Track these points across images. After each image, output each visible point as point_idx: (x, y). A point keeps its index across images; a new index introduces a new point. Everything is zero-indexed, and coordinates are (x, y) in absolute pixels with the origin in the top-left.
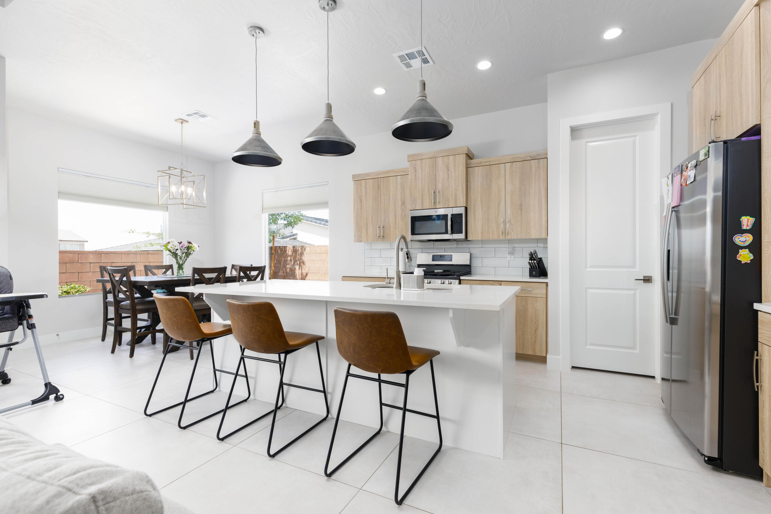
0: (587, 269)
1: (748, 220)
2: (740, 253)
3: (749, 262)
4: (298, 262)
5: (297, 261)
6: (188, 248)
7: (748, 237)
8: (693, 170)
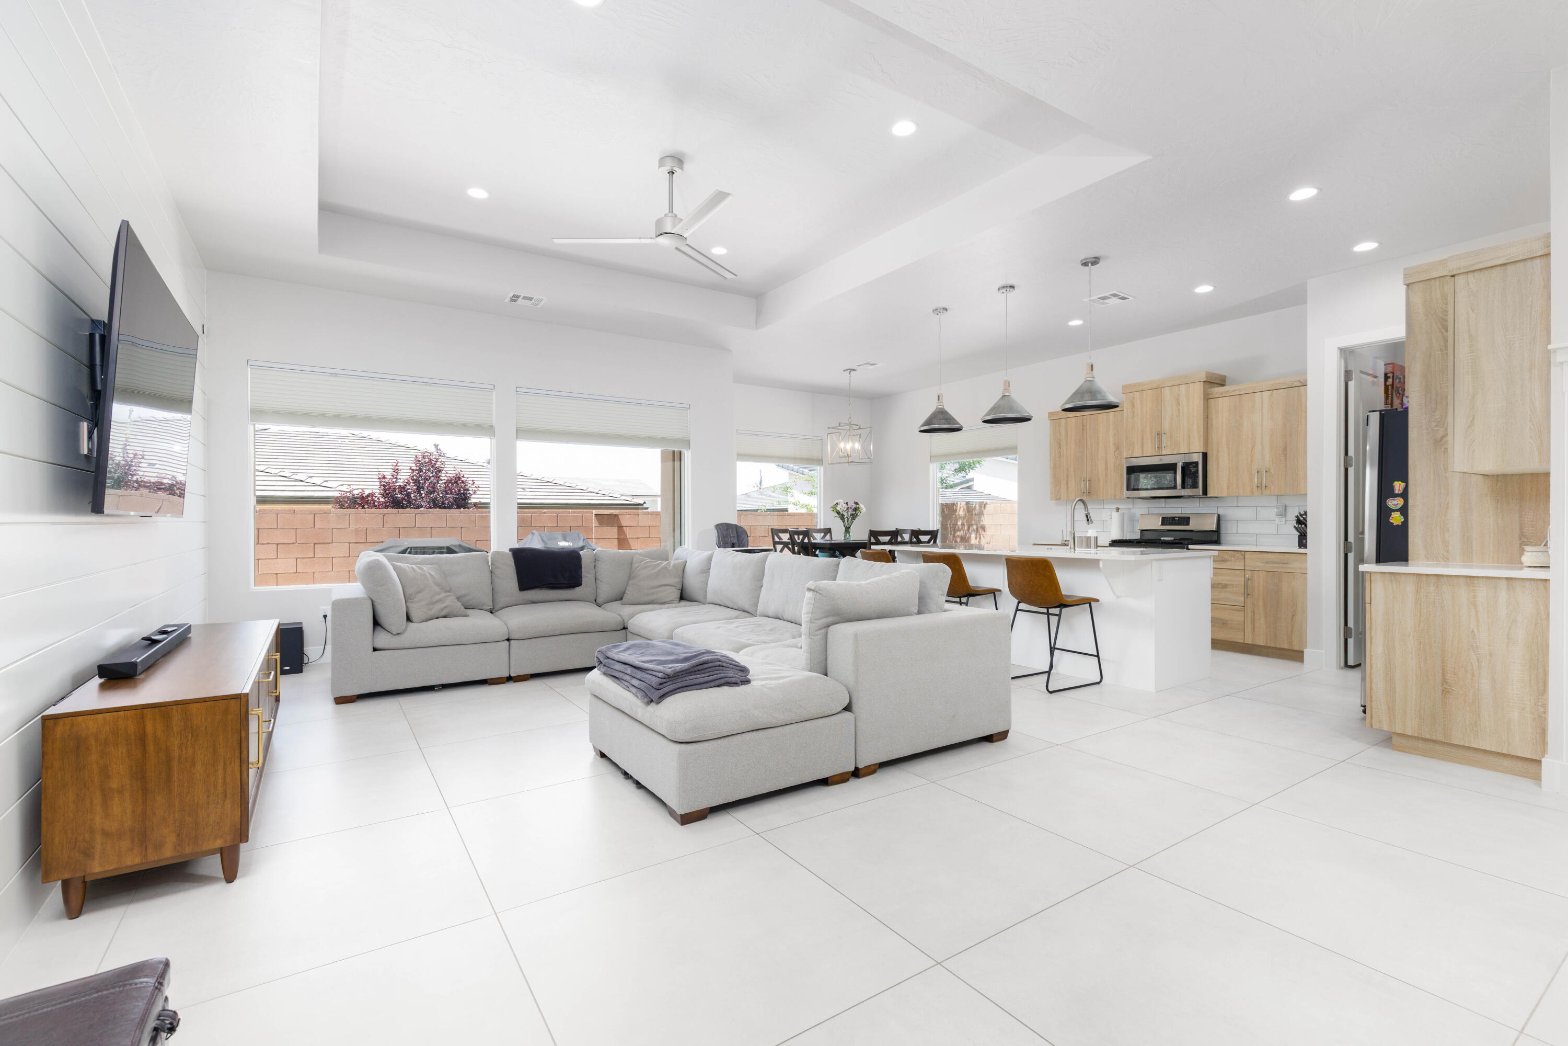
1: (1400, 485)
2: (1392, 516)
3: (1400, 524)
4: (975, 527)
5: (972, 525)
6: (856, 509)
7: (1400, 501)
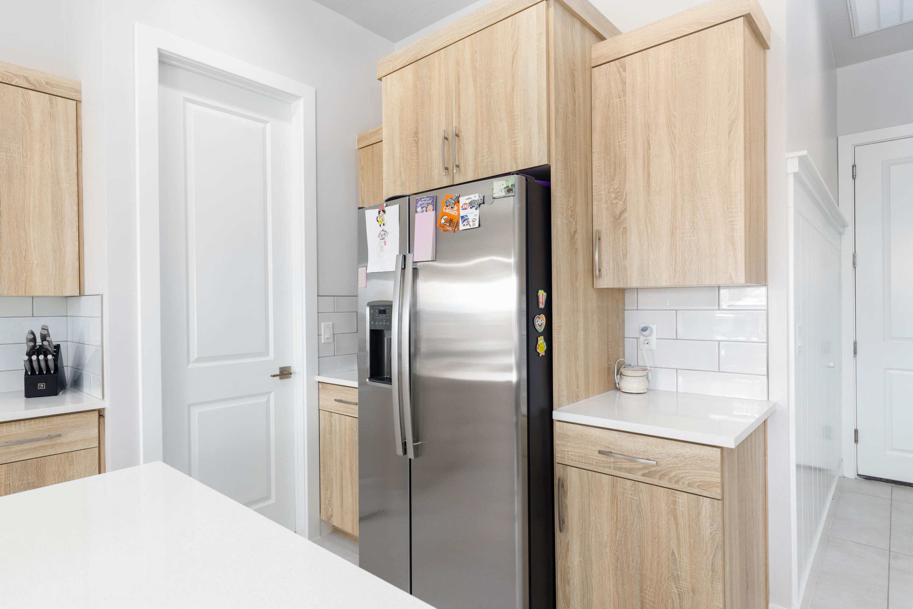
0: (191, 366)
2: (539, 343)
3: (544, 353)
7: (543, 319)
8: (476, 209)
